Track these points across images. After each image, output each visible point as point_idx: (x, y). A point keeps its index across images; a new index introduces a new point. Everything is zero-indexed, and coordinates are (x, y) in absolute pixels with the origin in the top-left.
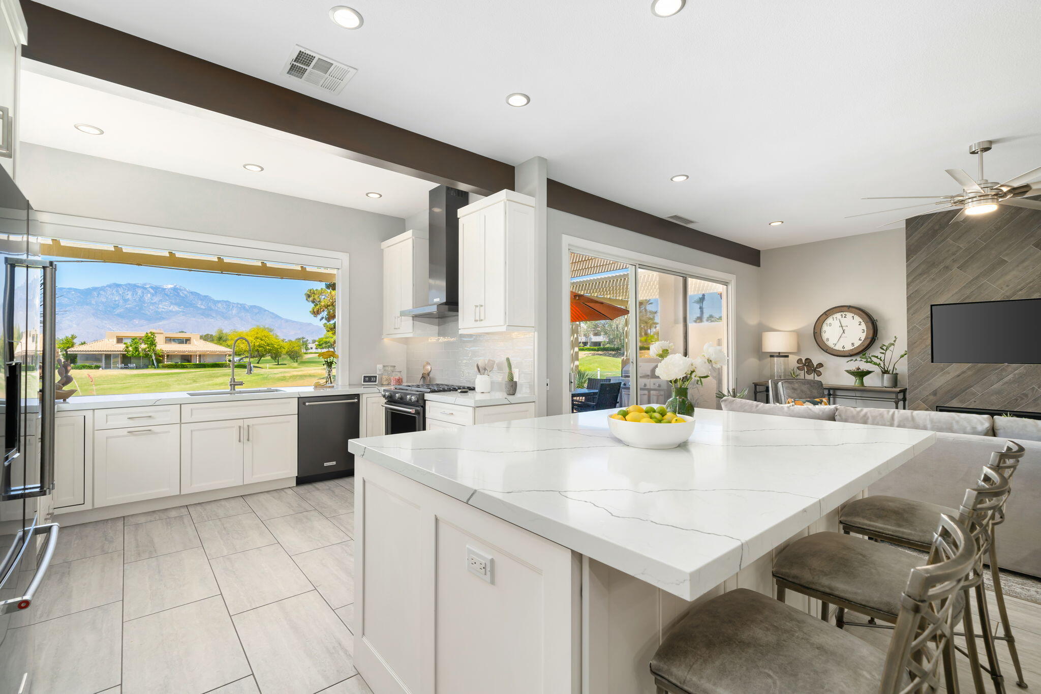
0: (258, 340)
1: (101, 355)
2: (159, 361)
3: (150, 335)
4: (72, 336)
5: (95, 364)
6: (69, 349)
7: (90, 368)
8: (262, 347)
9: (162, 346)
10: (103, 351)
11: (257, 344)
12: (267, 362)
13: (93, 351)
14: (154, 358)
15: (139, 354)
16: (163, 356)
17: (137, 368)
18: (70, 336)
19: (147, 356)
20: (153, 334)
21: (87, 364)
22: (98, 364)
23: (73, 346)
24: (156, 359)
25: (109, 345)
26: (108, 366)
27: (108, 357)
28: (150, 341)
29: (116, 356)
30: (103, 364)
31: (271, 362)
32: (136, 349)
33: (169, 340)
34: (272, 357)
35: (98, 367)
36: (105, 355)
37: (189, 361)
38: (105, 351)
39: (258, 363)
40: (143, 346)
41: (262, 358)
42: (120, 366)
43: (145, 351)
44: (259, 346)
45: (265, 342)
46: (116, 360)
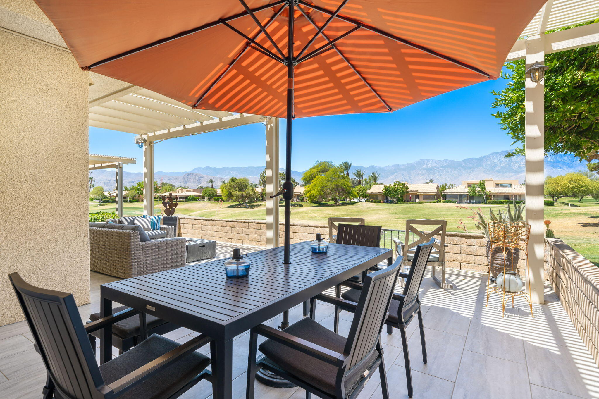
0: (572, 183)
1: (458, 195)
2: (487, 199)
3: (482, 181)
4: (445, 184)
5: (454, 200)
6: (443, 192)
7: (451, 202)
8: (576, 188)
9: (490, 188)
10: (458, 193)
11: (571, 186)
12: (589, 201)
13: (453, 193)
14: (484, 196)
15: (476, 194)
16: (490, 196)
17: (476, 203)
18: (444, 184)
19: (481, 195)
20: (484, 181)
21: (451, 200)
22: (456, 200)
23: (445, 190)
24: (486, 198)
25: (462, 189)
26: (461, 202)
27: (461, 196)
28: (482, 185)
29: (465, 196)
30: (458, 200)
31: (592, 202)
32: (474, 191)
33: (497, 185)
34: (593, 197)
35: (455, 202)
36: (460, 195)
37: (509, 199)
38: (459, 193)
39: (579, 202)
40: (478, 189)
41: (584, 198)
42: (467, 202)
43: (479, 192)
44: (573, 188)
45: (579, 185)
46: (465, 198)
